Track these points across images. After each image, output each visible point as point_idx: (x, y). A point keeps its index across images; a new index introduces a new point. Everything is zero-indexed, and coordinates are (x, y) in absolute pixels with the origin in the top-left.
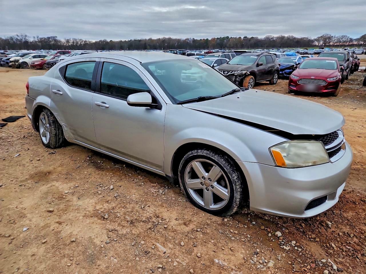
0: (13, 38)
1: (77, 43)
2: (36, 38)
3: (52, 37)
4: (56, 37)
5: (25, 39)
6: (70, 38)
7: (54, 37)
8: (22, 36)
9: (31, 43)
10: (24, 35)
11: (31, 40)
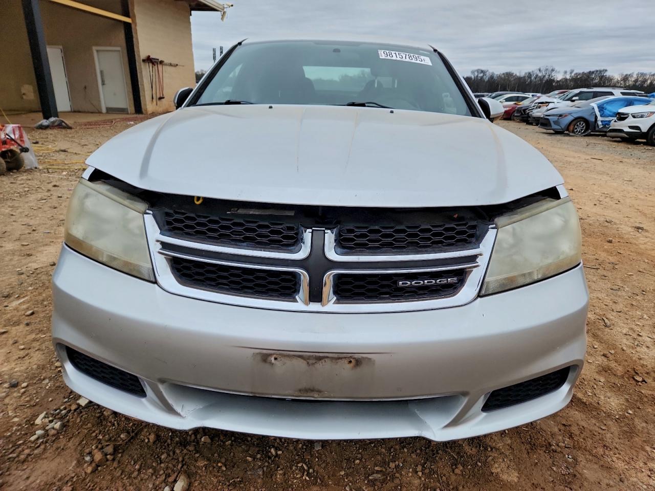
0: (532, 74)
1: (645, 81)
2: (568, 73)
3: (597, 71)
4: (606, 70)
5: (549, 76)
6: (633, 73)
7: (601, 71)
8: (547, 70)
9: (558, 82)
10: (550, 69)
11: (559, 77)
